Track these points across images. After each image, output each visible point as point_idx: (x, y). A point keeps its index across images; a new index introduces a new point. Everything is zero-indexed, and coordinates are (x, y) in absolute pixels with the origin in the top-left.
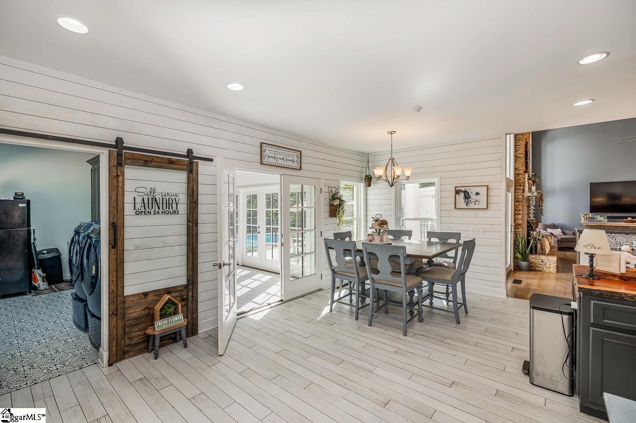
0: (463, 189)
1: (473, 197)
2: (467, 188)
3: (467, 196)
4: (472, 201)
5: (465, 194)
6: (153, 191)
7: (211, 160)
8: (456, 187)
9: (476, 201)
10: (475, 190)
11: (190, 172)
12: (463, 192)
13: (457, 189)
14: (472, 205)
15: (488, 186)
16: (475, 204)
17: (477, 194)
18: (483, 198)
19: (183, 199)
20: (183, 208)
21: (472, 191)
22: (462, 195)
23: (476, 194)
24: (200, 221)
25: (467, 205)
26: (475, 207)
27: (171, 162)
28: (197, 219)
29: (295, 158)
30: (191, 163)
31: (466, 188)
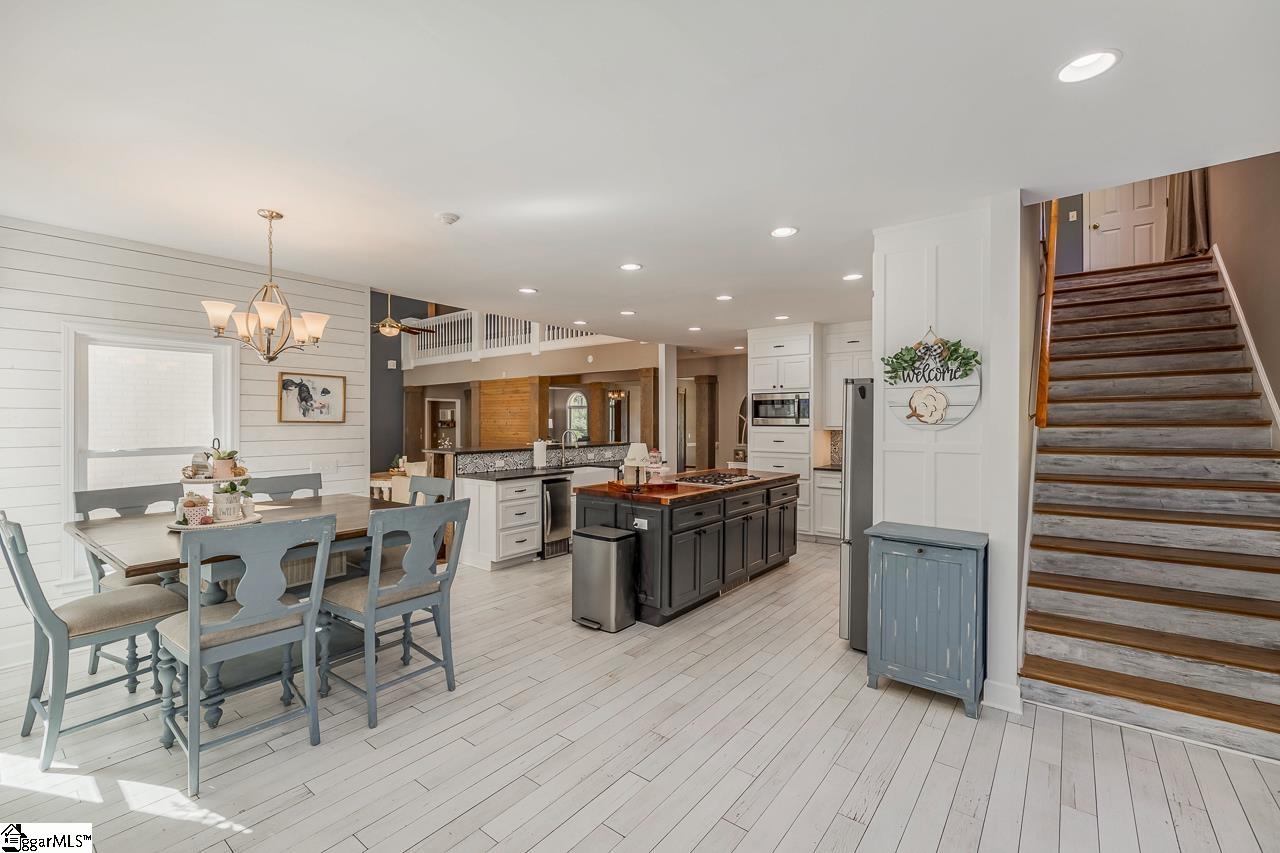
0: (297, 380)
1: (317, 397)
2: (305, 378)
3: (305, 395)
4: (315, 406)
5: (300, 390)
8: (282, 374)
9: (323, 407)
10: (320, 384)
12: (297, 385)
13: (285, 377)
14: (314, 415)
15: (344, 378)
16: (321, 413)
17: (325, 392)
18: (335, 400)
21: (316, 386)
22: (295, 391)
23: (323, 392)
25: (304, 414)
26: (322, 418)
31: (303, 377)
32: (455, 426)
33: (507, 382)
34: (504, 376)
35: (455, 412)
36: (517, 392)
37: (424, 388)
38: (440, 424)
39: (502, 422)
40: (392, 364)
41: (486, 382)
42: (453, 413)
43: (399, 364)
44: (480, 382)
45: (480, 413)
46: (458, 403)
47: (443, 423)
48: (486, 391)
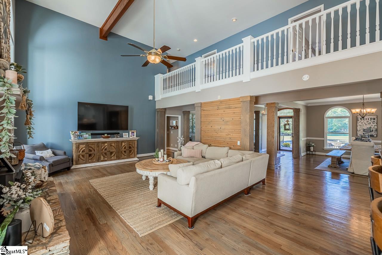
32: (178, 128)
33: (221, 102)
34: (219, 98)
35: (178, 121)
36: (229, 108)
37: (165, 109)
38: (170, 127)
39: (217, 127)
40: (150, 97)
41: (205, 103)
42: (177, 122)
43: (154, 98)
44: (201, 103)
45: (201, 122)
46: (180, 117)
47: (172, 127)
48: (205, 109)
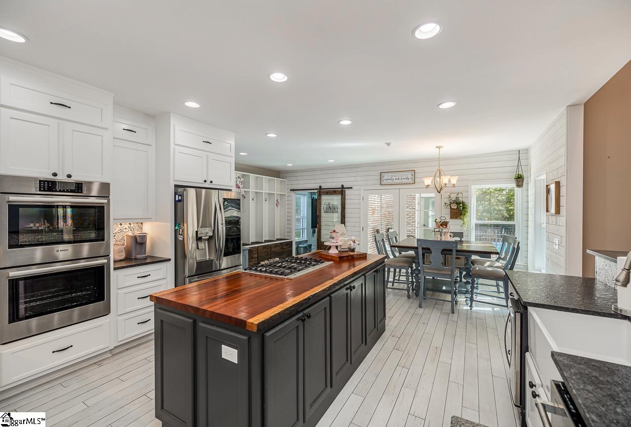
6: (329, 204)
7: (351, 188)
11: (342, 195)
15: (559, 183)
19: (340, 206)
20: (339, 210)
24: (346, 217)
27: (335, 192)
28: (345, 215)
29: (410, 176)
30: (342, 191)
